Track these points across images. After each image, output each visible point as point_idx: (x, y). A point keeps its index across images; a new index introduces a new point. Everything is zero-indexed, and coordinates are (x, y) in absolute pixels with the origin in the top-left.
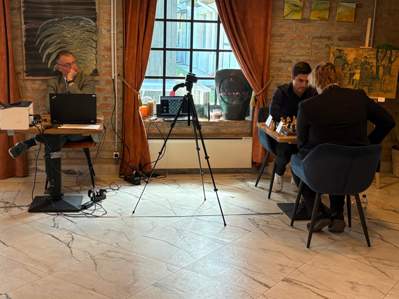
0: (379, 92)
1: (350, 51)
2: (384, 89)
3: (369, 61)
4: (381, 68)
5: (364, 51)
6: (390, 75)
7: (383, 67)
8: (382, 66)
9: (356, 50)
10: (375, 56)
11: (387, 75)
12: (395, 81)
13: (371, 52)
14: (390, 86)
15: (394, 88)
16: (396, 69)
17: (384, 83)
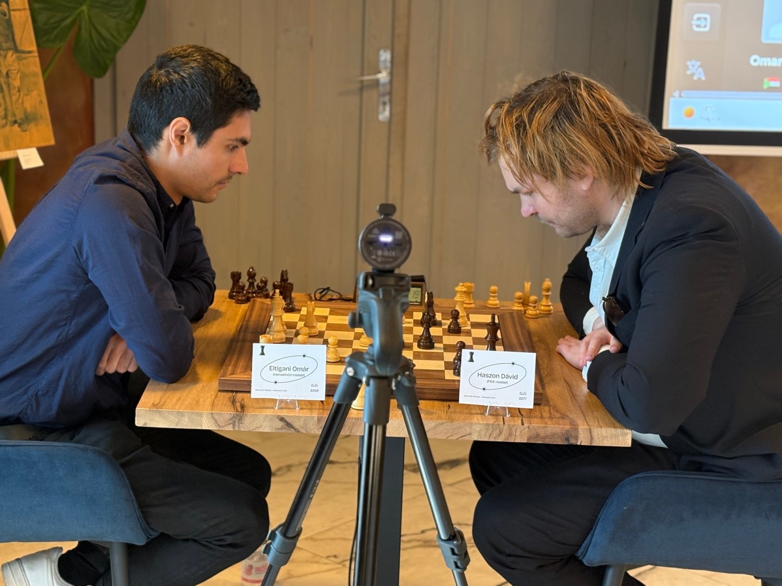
0: (8, 128)
2: (17, 112)
6: (16, 50)
11: (10, 53)
12: (35, 75)
14: (29, 97)
15: (41, 101)
16: (25, 25)
17: (9, 85)
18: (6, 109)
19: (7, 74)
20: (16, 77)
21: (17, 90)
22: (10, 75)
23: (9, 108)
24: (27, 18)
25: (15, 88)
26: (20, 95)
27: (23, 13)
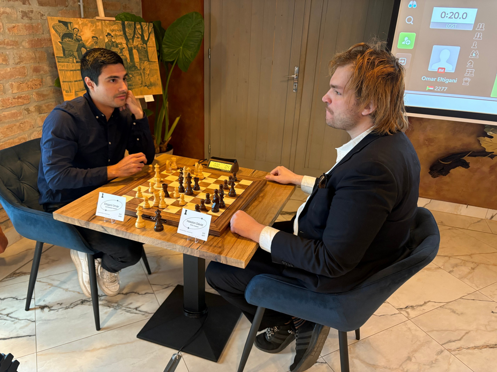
0: (142, 87)
1: (82, 24)
3: (115, 41)
4: (135, 51)
5: (104, 24)
6: (149, 61)
7: (137, 50)
8: (135, 48)
9: (92, 22)
10: (122, 33)
11: (146, 62)
12: (157, 70)
13: (114, 26)
14: (153, 77)
15: (158, 79)
16: (153, 52)
17: (144, 73)
18: (142, 81)
19: (144, 69)
20: (148, 70)
21: (148, 75)
22: (145, 69)
23: (144, 81)
24: (155, 50)
25: (147, 74)
26: (149, 77)
27: (153, 48)
